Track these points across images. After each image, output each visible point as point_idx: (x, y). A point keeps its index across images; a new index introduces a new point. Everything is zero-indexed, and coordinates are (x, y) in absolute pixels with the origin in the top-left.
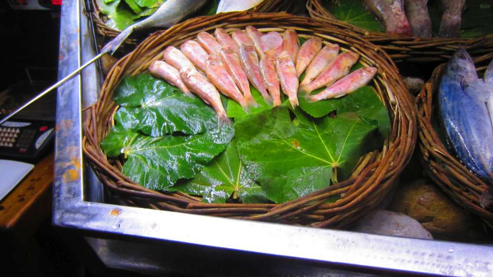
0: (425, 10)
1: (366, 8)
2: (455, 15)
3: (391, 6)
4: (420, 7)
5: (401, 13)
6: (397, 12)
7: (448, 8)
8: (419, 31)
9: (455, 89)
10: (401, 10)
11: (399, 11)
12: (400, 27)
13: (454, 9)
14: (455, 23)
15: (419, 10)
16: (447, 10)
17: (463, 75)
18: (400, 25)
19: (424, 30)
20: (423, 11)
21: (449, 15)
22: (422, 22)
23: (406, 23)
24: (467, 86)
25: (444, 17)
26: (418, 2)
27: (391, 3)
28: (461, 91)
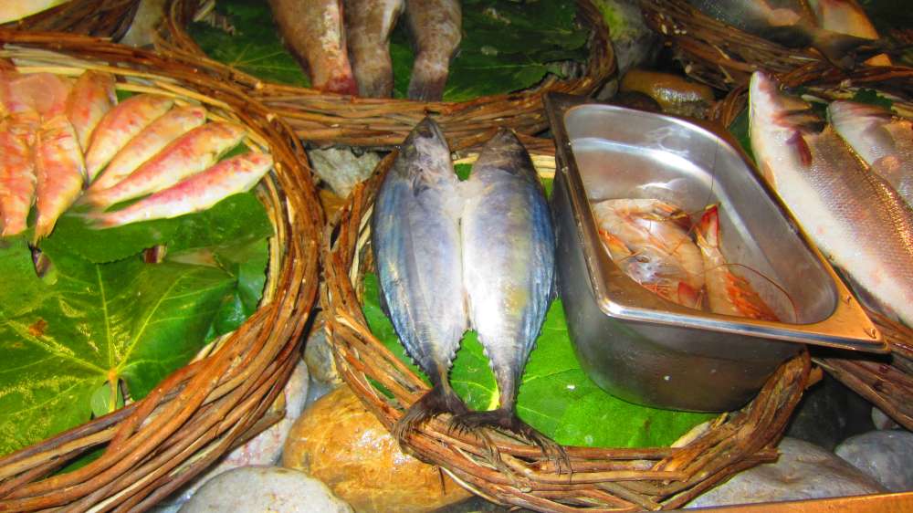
0: (383, 49)
1: (283, 41)
2: (438, 62)
3: (321, 38)
4: (374, 43)
5: (340, 51)
6: (332, 50)
7: (425, 48)
8: (372, 87)
9: (403, 195)
10: (338, 46)
11: (335, 48)
12: (336, 80)
13: (436, 51)
14: (436, 77)
15: (373, 49)
16: (424, 53)
17: (421, 168)
18: (337, 74)
19: (380, 86)
20: (379, 51)
21: (426, 61)
22: (376, 70)
23: (347, 72)
24: (426, 188)
25: (417, 64)
26: (371, 35)
27: (321, 32)
28: (412, 196)
